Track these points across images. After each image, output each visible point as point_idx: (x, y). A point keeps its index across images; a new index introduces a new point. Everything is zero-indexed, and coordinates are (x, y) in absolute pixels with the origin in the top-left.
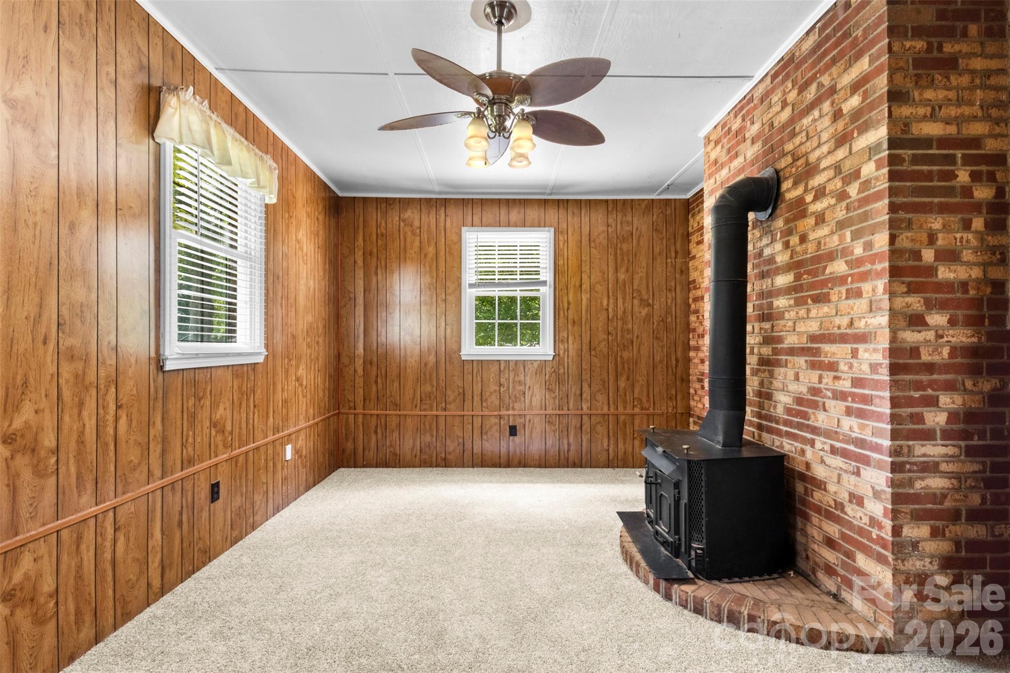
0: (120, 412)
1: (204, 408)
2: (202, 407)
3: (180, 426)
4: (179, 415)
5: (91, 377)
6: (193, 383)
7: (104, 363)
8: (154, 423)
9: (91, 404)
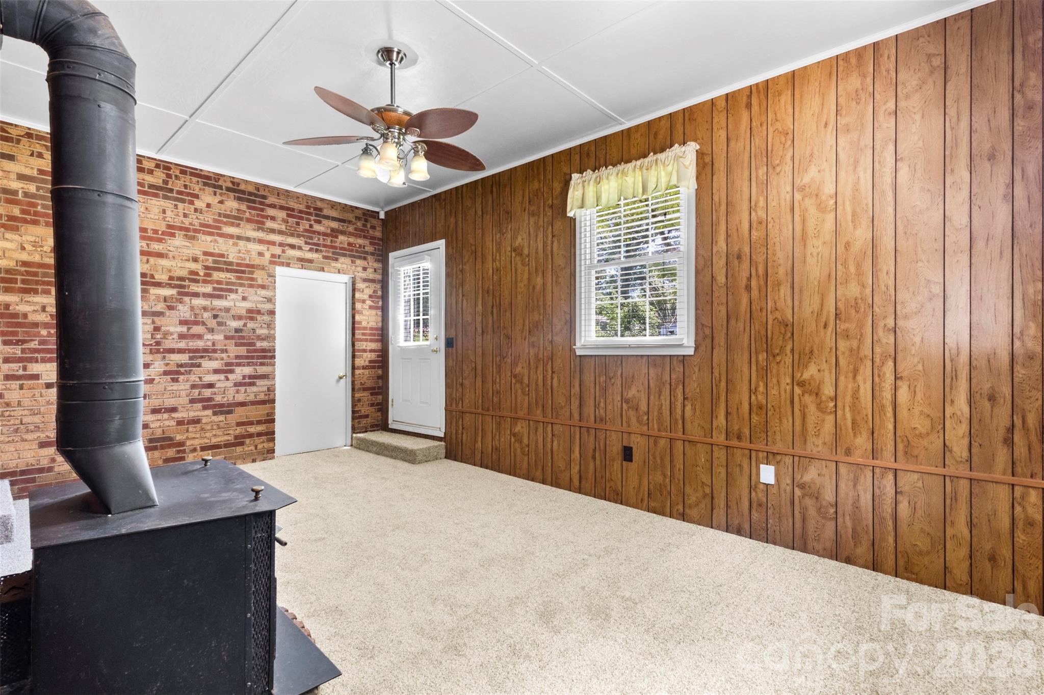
0: (554, 375)
1: (615, 385)
2: (613, 384)
3: (593, 393)
4: (592, 385)
5: (541, 355)
6: (604, 365)
7: (546, 349)
8: (574, 386)
9: (541, 368)
